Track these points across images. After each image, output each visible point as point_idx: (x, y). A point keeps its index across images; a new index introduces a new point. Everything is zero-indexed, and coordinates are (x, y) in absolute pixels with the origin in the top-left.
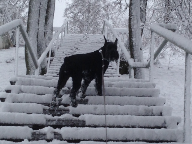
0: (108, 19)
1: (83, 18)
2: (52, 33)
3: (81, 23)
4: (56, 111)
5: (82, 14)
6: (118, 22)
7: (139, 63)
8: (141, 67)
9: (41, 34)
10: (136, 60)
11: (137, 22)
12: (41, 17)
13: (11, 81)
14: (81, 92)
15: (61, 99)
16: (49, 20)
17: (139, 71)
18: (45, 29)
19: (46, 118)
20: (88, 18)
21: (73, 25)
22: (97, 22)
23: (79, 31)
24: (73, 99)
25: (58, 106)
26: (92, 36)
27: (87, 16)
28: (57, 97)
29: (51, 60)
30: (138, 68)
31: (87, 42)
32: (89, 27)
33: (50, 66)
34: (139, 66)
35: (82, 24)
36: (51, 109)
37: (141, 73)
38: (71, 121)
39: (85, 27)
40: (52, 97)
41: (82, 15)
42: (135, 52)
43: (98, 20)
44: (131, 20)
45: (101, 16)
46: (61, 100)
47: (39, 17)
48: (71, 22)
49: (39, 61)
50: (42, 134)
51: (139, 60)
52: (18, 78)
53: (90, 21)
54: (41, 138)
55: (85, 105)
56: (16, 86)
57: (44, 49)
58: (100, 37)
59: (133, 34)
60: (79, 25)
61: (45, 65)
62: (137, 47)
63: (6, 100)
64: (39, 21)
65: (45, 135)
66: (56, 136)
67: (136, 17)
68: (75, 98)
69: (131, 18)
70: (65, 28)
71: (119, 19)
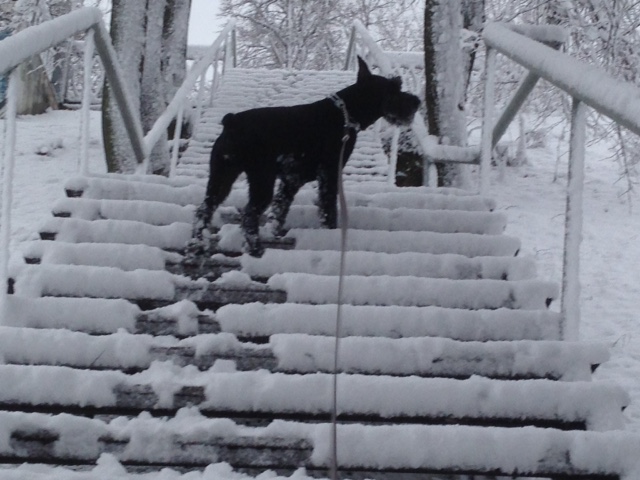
0: (367, 24)
1: (283, 20)
2: (184, 62)
3: (277, 35)
4: (201, 267)
5: (283, 8)
6: (399, 34)
7: (455, 148)
8: (458, 162)
9: (152, 62)
10: (445, 139)
11: (451, 24)
12: (152, 11)
13: (69, 188)
14: (272, 218)
15: (218, 237)
16: (175, 22)
17: (454, 174)
18: (164, 48)
19: (175, 283)
20: (301, 19)
21: (251, 43)
22: (329, 33)
23: (272, 62)
24: (252, 233)
25: (207, 254)
26: (311, 74)
27: (296, 13)
28: (205, 227)
29: (182, 149)
30: (451, 162)
31: (296, 94)
32: (304, 49)
33: (178, 163)
34: (452, 157)
35: (280, 40)
36: (189, 261)
37: (458, 179)
38: (247, 290)
39: (290, 49)
40: (192, 228)
41: (281, 10)
42: (441, 115)
43: (333, 28)
44: (433, 18)
45: (342, 12)
46: (217, 240)
47: (147, 7)
48: (244, 34)
49: (147, 142)
50: (165, 321)
51: (455, 141)
52: (90, 180)
53: (307, 29)
54: (161, 332)
55: (287, 252)
56: (85, 200)
57: (159, 111)
58: (339, 79)
59: (438, 59)
60: (270, 42)
61: (164, 161)
62: (448, 99)
63: (57, 237)
64: (146, 18)
65: (172, 322)
66: (205, 326)
67: (447, 9)
68: (256, 231)
69: (433, 10)
70: (225, 50)
71: (402, 24)
